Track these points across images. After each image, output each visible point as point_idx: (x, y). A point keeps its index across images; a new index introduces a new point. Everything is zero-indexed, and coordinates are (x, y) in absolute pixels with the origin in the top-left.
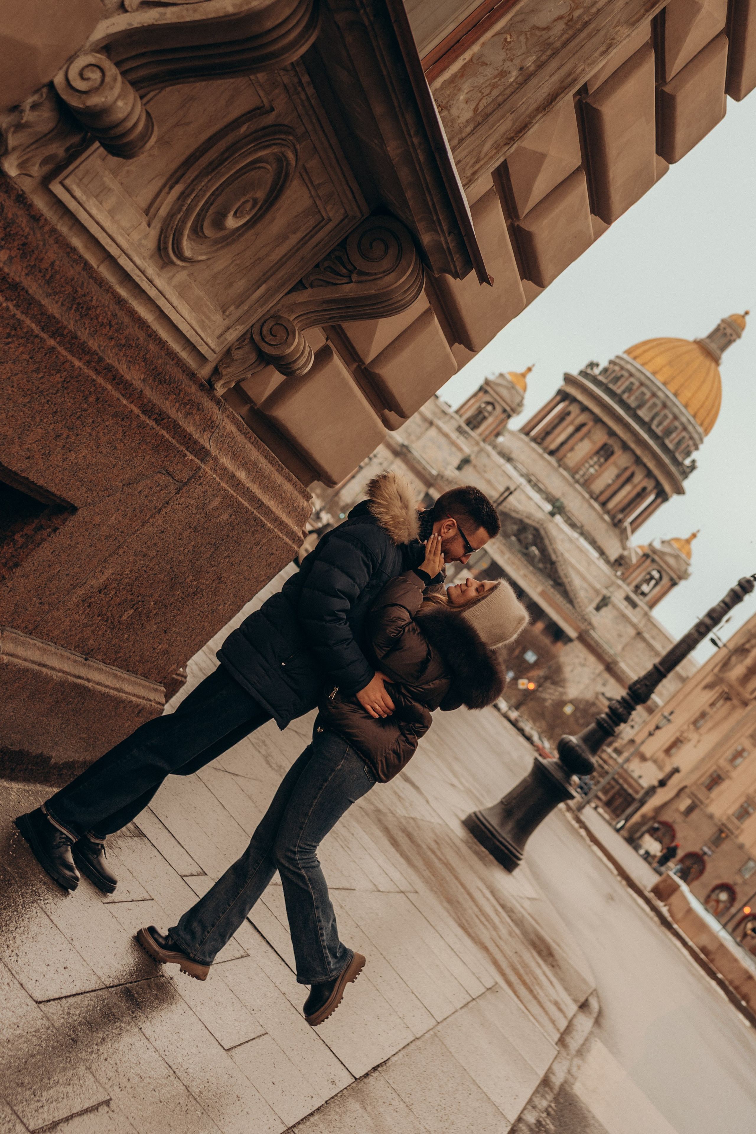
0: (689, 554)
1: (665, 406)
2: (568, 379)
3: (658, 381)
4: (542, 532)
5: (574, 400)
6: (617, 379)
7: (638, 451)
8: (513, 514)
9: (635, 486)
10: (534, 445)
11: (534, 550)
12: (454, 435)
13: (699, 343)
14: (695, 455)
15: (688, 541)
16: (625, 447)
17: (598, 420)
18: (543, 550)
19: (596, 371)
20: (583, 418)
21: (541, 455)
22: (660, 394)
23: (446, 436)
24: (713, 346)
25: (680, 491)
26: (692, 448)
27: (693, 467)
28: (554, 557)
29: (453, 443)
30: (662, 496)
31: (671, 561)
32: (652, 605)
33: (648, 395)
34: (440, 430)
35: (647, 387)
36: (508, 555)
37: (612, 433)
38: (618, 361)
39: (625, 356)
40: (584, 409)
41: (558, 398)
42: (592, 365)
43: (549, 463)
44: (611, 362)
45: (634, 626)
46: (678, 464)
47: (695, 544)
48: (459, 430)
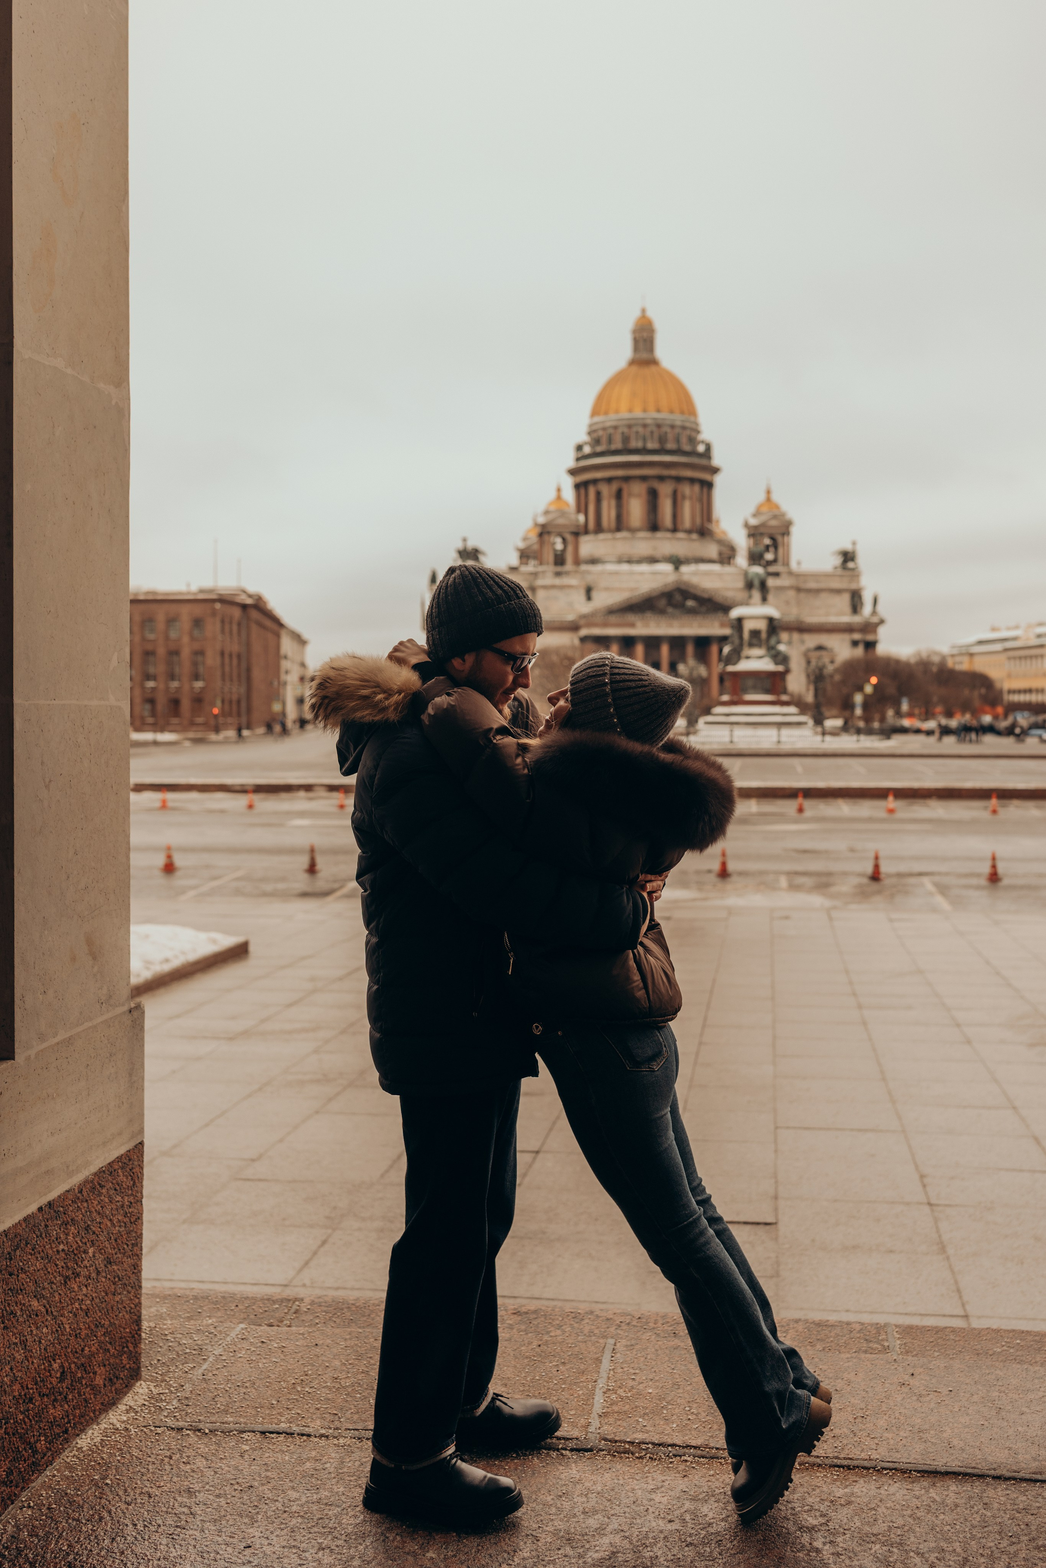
0: (777, 507)
1: (659, 426)
2: (573, 472)
3: (638, 414)
4: (683, 587)
5: (595, 481)
6: (610, 440)
7: (673, 472)
8: (655, 594)
9: (691, 498)
11: (690, 603)
12: (558, 581)
13: (633, 362)
14: (701, 437)
15: (768, 499)
16: (661, 478)
17: (627, 479)
18: (695, 598)
19: (587, 450)
20: (615, 486)
21: (614, 539)
22: (649, 421)
23: (553, 587)
24: (645, 356)
25: (715, 470)
26: (693, 434)
27: (708, 448)
28: (706, 596)
29: (562, 587)
30: (708, 485)
31: (774, 523)
33: (640, 429)
34: (545, 587)
35: (636, 425)
36: (676, 623)
37: (644, 478)
38: (594, 428)
39: (597, 419)
40: (609, 480)
41: (582, 491)
42: (579, 448)
43: (624, 539)
44: (589, 433)
46: (694, 453)
47: (776, 497)
48: (558, 574)
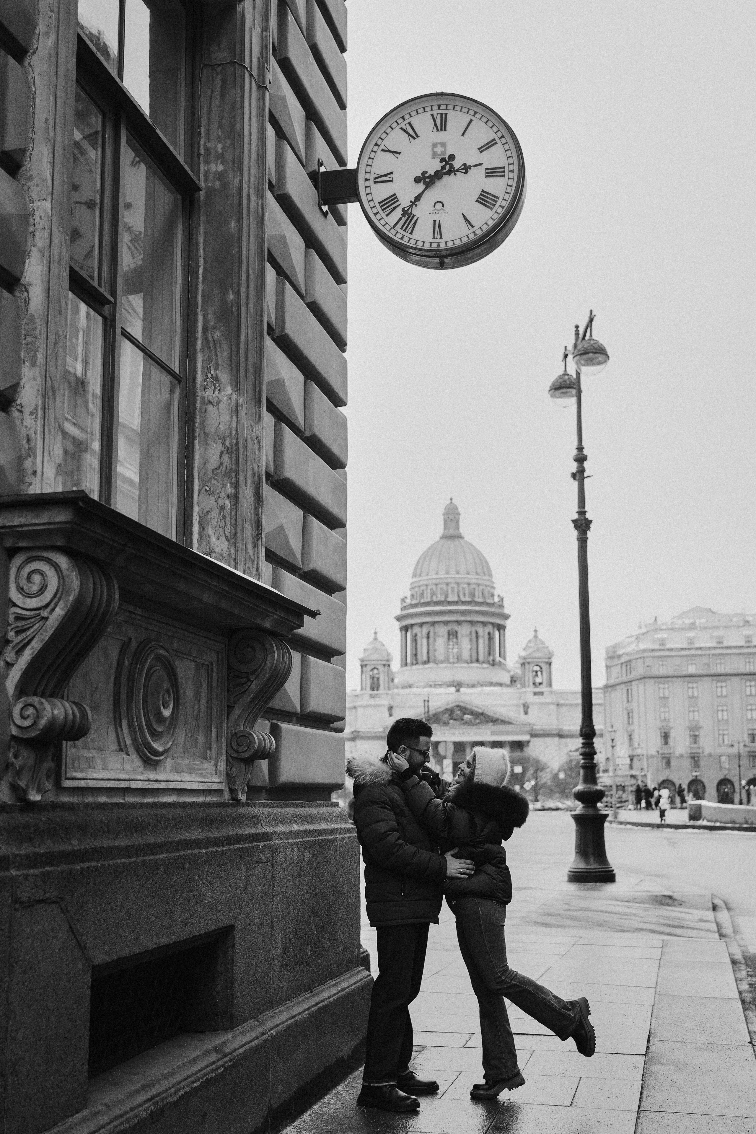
0: (542, 642)
1: (458, 584)
2: (399, 619)
3: (442, 575)
4: (462, 704)
5: (412, 625)
6: (422, 595)
7: (468, 618)
8: (440, 710)
9: (483, 637)
10: (415, 667)
11: (467, 717)
12: (372, 702)
13: (444, 537)
14: (496, 593)
15: (536, 637)
16: (459, 623)
17: (434, 624)
18: (472, 713)
19: (408, 601)
20: (425, 629)
21: (424, 669)
22: (450, 581)
23: (368, 706)
24: (452, 532)
25: (506, 617)
26: (492, 590)
27: (502, 600)
28: (480, 711)
30: (501, 628)
31: (537, 654)
32: (550, 685)
33: (445, 587)
34: (362, 706)
35: (440, 583)
36: (457, 732)
37: (446, 623)
38: (413, 585)
39: (415, 579)
40: (421, 625)
41: (404, 632)
42: (403, 600)
43: (431, 668)
44: (411, 589)
45: (552, 703)
46: (493, 605)
47: (540, 635)
48: (372, 697)
